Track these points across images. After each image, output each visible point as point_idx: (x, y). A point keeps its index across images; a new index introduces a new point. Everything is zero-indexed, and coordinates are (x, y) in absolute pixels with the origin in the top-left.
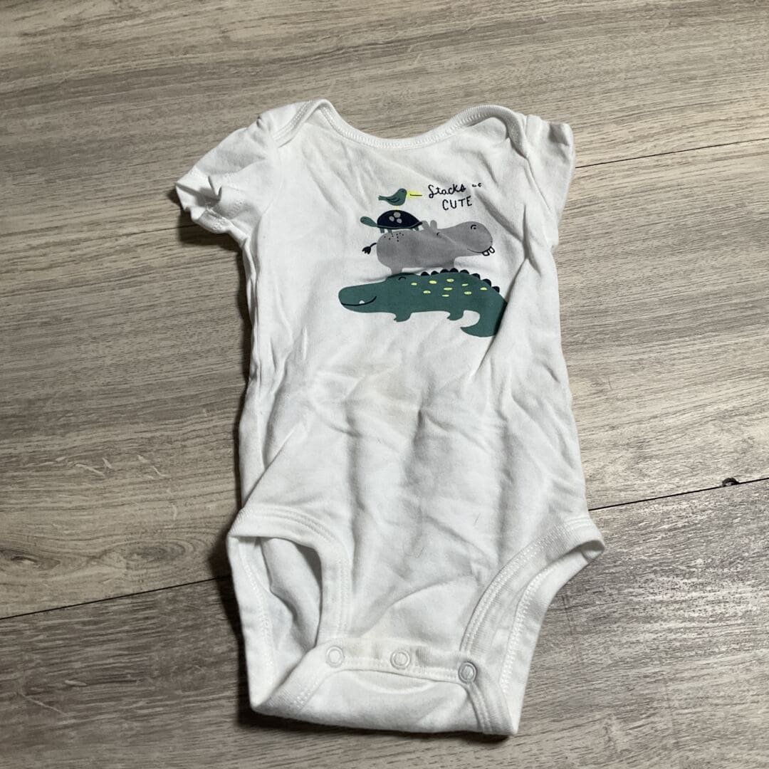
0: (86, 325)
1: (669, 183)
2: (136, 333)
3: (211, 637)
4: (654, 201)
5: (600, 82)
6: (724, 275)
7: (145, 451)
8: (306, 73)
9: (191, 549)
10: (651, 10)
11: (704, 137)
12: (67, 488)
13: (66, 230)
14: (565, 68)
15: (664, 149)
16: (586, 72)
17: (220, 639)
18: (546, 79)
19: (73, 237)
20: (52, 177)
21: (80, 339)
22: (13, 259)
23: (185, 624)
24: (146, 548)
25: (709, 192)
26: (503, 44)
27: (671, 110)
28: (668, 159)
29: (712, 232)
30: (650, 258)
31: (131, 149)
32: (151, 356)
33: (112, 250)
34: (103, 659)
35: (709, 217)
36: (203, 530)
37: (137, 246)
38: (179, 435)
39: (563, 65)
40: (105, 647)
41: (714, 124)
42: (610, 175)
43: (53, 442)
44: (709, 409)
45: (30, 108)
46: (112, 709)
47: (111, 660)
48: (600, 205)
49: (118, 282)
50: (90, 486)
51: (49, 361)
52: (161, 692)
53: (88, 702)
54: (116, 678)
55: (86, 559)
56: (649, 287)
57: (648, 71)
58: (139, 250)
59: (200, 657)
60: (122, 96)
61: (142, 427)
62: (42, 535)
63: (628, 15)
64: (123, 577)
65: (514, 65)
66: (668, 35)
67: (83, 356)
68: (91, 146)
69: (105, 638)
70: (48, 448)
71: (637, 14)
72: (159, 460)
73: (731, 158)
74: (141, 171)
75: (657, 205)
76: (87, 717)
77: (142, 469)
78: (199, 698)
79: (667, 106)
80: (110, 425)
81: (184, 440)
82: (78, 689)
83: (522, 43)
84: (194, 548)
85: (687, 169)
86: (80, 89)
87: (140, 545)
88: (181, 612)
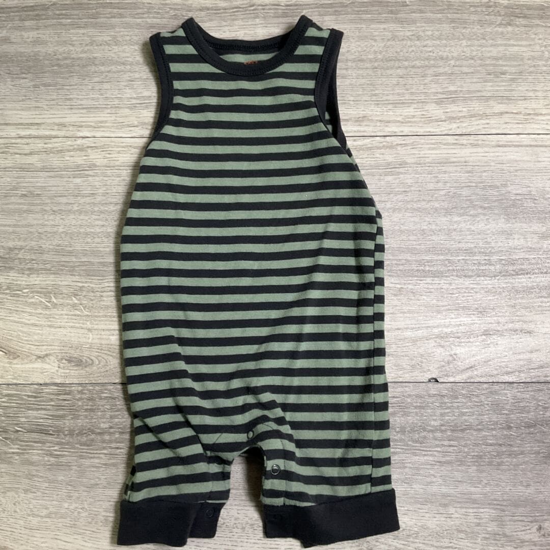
0: (49, 201)
1: (459, 159)
2: (80, 212)
3: (101, 418)
4: (445, 172)
5: (434, 66)
6: (475, 237)
7: (77, 295)
8: (225, 23)
9: (97, 363)
10: (490, 7)
11: (495, 126)
12: (28, 311)
13: (43, 126)
14: (412, 49)
15: (464, 131)
16: (427, 55)
17: (105, 420)
18: (396, 57)
19: (47, 133)
20: (38, 83)
21: (45, 211)
22: (7, 144)
23: (86, 407)
24: (70, 357)
25: (485, 171)
26: (372, 21)
27: (480, 98)
28: (464, 140)
29: (477, 203)
30: (429, 216)
31: (93, 68)
32: (88, 230)
33: (72, 148)
34: (37, 419)
35: (478, 191)
36: (105, 352)
37: (88, 147)
38: (99, 288)
39: (411, 46)
40: (39, 412)
41: (507, 115)
42: (420, 146)
43: (22, 279)
44: (436, 331)
45: (27, 23)
46: (39, 448)
47: (41, 421)
48: (406, 169)
49: (73, 173)
50: (42, 312)
51: (24, 222)
52: (67, 444)
53: (27, 442)
54: (43, 431)
55: (35, 357)
56: (422, 237)
57: (472, 61)
58: (89, 150)
59: (92, 428)
60: (92, 22)
61: (77, 278)
62: (11, 338)
63: (472, 9)
64: (56, 372)
65: (375, 41)
66: (497, 32)
67: (46, 223)
68: (65, 62)
69: (40, 407)
70: (19, 283)
71: (479, 9)
72: (85, 302)
73: (510, 147)
74: (97, 88)
75: (447, 175)
76: (25, 450)
77: (74, 306)
78: (88, 451)
79: (479, 94)
80: (58, 274)
81: (102, 292)
82: (22, 433)
83: (386, 21)
84: (99, 362)
85: (475, 150)
86: (64, 12)
87: (68, 354)
88: (85, 400)
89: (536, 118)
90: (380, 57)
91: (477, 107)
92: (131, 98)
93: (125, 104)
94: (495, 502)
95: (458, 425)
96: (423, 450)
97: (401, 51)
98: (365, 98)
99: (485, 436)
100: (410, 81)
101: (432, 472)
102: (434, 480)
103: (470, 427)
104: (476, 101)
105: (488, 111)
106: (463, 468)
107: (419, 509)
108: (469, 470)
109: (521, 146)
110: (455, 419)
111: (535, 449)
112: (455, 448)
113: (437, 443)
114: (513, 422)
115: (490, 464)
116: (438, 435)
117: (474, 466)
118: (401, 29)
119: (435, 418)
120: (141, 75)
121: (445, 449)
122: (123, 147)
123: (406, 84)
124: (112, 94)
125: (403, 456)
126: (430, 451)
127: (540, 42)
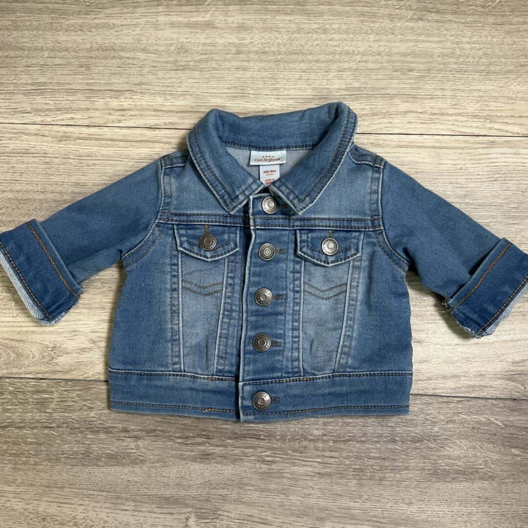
89: (442, 118)
90: (283, 49)
91: (380, 105)
92: (26, 84)
93: (20, 90)
94: (374, 519)
95: (341, 436)
96: (303, 461)
97: (306, 44)
98: (265, 92)
99: (368, 449)
100: (313, 76)
101: (311, 484)
102: (313, 492)
103: (353, 439)
104: (380, 99)
105: (392, 110)
106: (344, 481)
107: (294, 521)
108: (350, 483)
109: (424, 147)
110: (338, 430)
111: (420, 465)
112: (336, 460)
113: (318, 453)
114: (398, 435)
115: (371, 478)
116: (320, 445)
117: (355, 479)
118: (307, 22)
119: (318, 427)
120: (39, 61)
121: (326, 460)
122: (15, 133)
123: (308, 79)
124: (8, 80)
125: (280, 466)
126: (309, 461)
127: (452, 38)
